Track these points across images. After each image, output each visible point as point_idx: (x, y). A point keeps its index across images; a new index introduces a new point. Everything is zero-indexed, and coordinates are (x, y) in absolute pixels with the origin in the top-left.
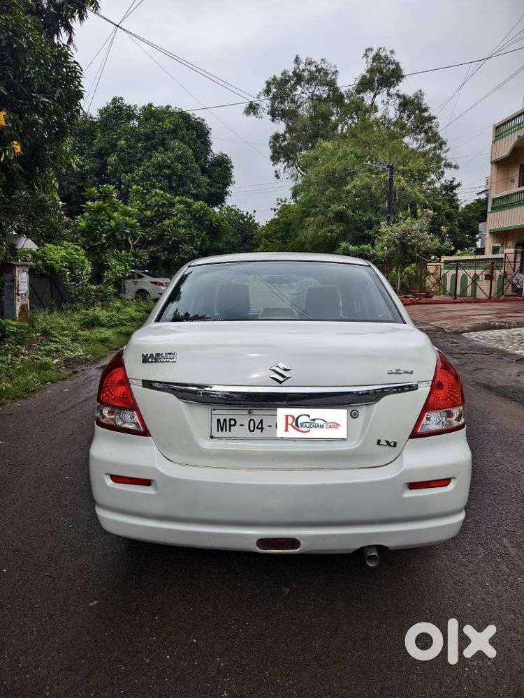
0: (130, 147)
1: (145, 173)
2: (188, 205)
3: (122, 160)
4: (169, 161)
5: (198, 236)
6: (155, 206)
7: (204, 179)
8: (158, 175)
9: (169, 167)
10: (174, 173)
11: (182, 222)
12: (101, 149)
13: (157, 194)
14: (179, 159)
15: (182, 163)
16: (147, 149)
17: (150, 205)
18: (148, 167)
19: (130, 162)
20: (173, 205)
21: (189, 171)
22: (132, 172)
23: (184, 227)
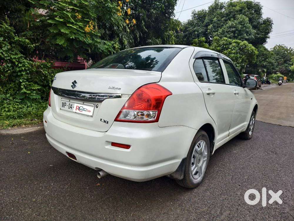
0: (218, 21)
1: (223, 31)
2: (238, 44)
3: (214, 26)
4: (235, 25)
5: (240, 57)
6: (222, 45)
7: (254, 31)
8: (229, 31)
9: (235, 27)
10: (237, 30)
11: (233, 51)
12: (207, 23)
13: (224, 40)
14: (240, 23)
15: (241, 25)
16: (226, 20)
17: (220, 45)
18: (225, 28)
19: (218, 27)
20: (231, 44)
21: (244, 28)
22: (217, 31)
23: (234, 53)
